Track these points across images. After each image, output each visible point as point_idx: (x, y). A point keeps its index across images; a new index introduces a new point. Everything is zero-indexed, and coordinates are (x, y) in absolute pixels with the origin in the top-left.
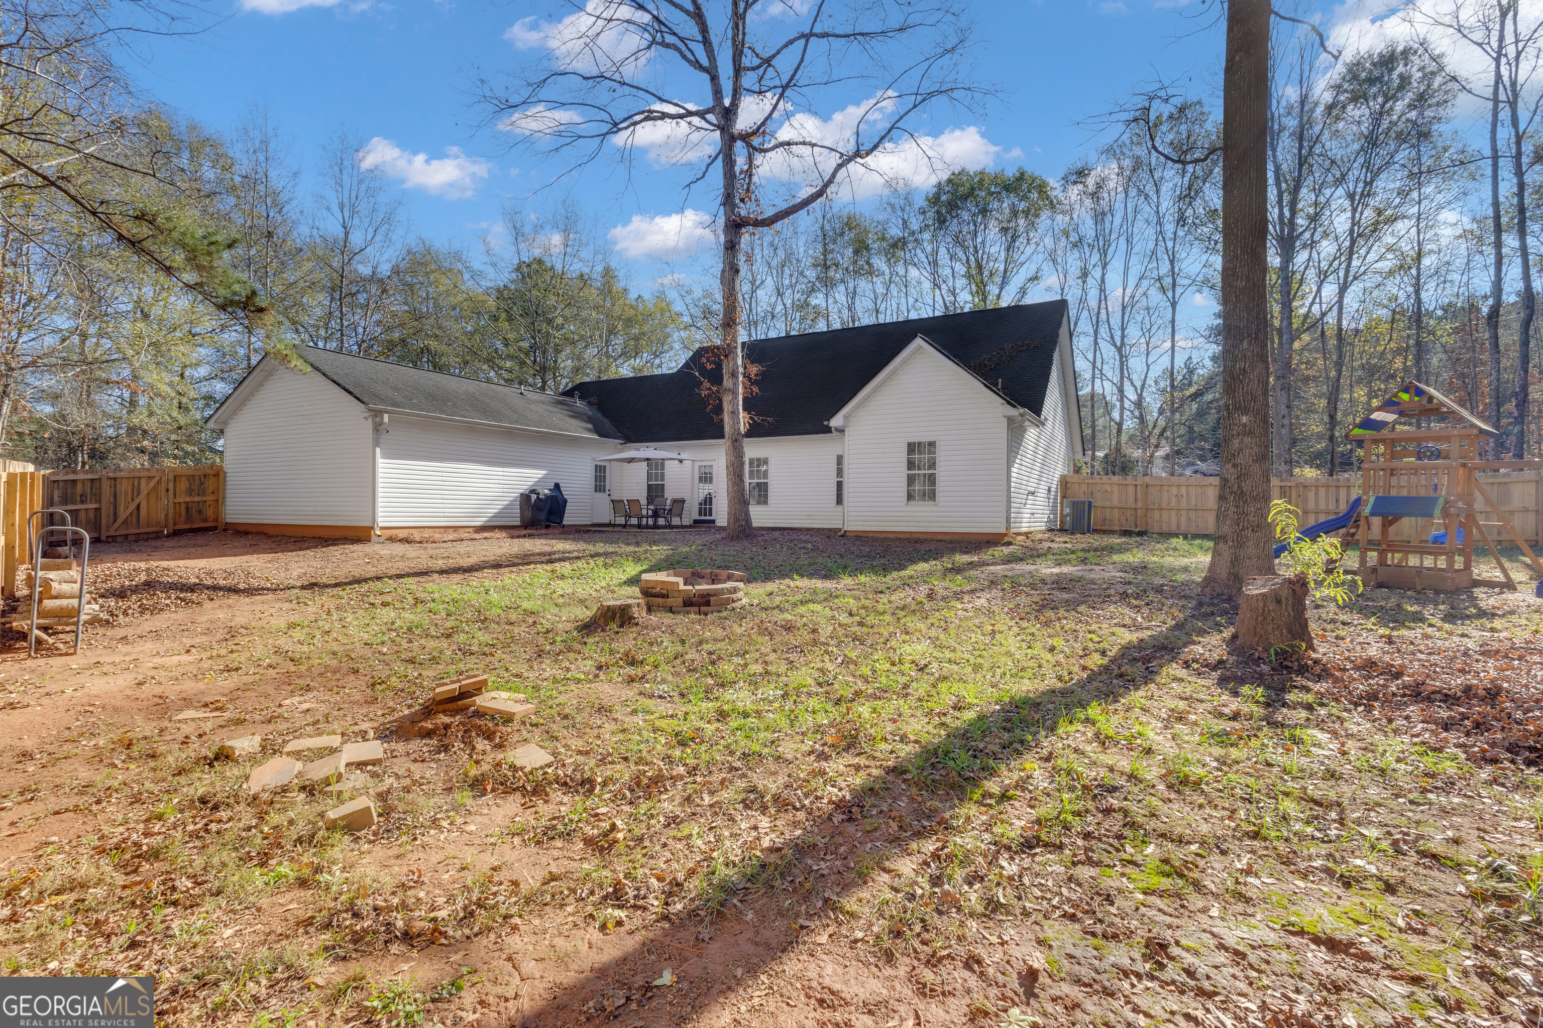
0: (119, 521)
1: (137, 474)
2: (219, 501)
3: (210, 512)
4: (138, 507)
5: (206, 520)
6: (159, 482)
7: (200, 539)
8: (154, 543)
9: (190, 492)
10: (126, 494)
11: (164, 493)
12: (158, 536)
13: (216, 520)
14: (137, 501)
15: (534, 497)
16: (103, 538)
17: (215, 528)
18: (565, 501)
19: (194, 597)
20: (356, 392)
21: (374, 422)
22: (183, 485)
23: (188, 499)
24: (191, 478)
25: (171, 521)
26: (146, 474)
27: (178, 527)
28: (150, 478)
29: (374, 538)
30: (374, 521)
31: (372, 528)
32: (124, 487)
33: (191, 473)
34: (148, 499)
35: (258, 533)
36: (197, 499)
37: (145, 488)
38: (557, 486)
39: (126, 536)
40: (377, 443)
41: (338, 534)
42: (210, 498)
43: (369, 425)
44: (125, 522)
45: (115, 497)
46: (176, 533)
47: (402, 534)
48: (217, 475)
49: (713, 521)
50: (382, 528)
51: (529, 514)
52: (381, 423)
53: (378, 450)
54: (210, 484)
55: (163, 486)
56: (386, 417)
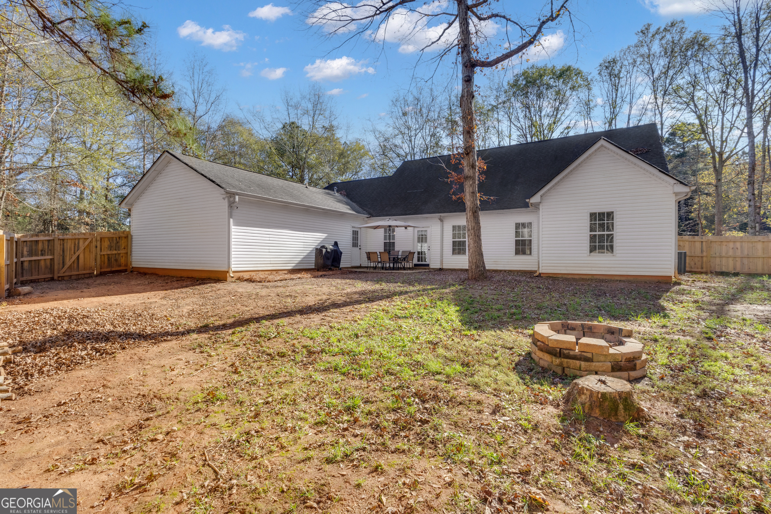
0: (66, 267)
1: (77, 237)
2: (128, 254)
3: (123, 261)
4: (78, 258)
5: (120, 266)
6: (91, 242)
7: (116, 278)
8: (87, 281)
9: (110, 248)
10: (70, 249)
11: (94, 249)
12: (90, 276)
13: (126, 265)
14: (77, 254)
15: (324, 250)
16: (56, 278)
17: (125, 271)
18: (341, 253)
19: (108, 346)
20: (218, 181)
21: (229, 201)
22: (106, 244)
23: (109, 252)
24: (111, 239)
25: (98, 266)
26: (83, 236)
27: (103, 270)
28: (86, 239)
29: (229, 279)
30: (229, 267)
31: (228, 272)
32: (69, 245)
33: (111, 236)
34: (84, 253)
35: (152, 274)
36: (114, 252)
37: (82, 245)
38: (336, 244)
39: (70, 276)
40: (231, 216)
41: (204, 275)
42: (122, 251)
43: (225, 204)
44: (70, 267)
45: (63, 251)
46: (102, 274)
47: (246, 276)
48: (127, 237)
49: (428, 265)
50: (234, 272)
51: (321, 261)
52: (234, 202)
53: (231, 220)
54: (123, 243)
55: (94, 243)
56: (237, 197)
